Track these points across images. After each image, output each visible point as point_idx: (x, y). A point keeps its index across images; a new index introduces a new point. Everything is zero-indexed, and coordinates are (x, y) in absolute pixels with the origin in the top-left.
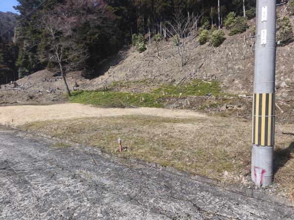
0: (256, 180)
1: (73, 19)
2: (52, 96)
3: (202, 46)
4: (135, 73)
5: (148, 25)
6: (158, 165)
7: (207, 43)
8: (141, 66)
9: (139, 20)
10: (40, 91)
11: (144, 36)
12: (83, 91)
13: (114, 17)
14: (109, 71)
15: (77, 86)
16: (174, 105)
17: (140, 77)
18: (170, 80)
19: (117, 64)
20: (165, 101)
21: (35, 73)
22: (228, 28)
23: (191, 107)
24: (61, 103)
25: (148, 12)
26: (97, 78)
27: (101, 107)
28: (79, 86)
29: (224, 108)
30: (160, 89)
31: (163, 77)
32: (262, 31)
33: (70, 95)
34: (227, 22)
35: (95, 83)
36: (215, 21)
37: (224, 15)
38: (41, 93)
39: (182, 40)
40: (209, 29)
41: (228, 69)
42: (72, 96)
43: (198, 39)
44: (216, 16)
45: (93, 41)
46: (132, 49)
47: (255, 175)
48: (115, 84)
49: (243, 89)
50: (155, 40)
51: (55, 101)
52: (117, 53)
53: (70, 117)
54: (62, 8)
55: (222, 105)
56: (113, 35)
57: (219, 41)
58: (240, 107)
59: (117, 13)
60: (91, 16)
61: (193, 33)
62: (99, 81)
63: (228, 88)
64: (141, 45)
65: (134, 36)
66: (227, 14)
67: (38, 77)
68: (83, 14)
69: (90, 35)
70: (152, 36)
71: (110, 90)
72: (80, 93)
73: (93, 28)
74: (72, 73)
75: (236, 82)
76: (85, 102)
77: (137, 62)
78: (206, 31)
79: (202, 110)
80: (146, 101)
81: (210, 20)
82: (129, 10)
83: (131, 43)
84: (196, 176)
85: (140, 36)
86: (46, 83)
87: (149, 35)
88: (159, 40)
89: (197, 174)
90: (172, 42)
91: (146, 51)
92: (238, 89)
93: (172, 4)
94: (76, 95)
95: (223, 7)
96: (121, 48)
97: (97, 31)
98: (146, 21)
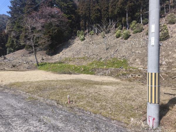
0: (150, 124)
1: (42, 21)
2: (27, 66)
3: (118, 39)
4: (78, 53)
5: (86, 26)
6: (92, 113)
7: (121, 37)
8: (82, 49)
9: (81, 23)
10: (19, 63)
11: (84, 31)
12: (46, 63)
13: (67, 20)
14: (63, 51)
15: (43, 60)
16: (101, 73)
17: (81, 56)
18: (99, 58)
19: (68, 47)
20: (96, 71)
21: (17, 51)
22: (132, 29)
23: (111, 75)
24: (32, 70)
25: (87, 18)
26: (55, 55)
27: (57, 73)
28: (44, 60)
29: (130, 76)
30: (93, 63)
32: (152, 38)
33: (38, 65)
34: (132, 26)
35: (54, 58)
36: (125, 25)
37: (130, 22)
38: (20, 64)
39: (106, 35)
40: (121, 29)
41: (132, 53)
42: (39, 66)
43: (115, 35)
44: (125, 22)
45: (54, 34)
46: (77, 38)
47: (149, 121)
48: (66, 59)
49: (141, 64)
50: (91, 34)
51: (29, 69)
52: (68, 41)
53: (38, 80)
54: (36, 14)
55: (129, 74)
56: (66, 31)
57: (127, 37)
58: (139, 75)
59: (69, 18)
60: (53, 19)
61: (112, 31)
62: (57, 57)
63: (132, 64)
64: (82, 37)
65: (78, 32)
66: (132, 21)
67: (19, 53)
68: (49, 18)
69: (52, 30)
70: (89, 32)
71: (63, 63)
72: (45, 64)
73: (54, 26)
74: (40, 52)
75: (137, 60)
76: (47, 70)
77: (80, 47)
78: (120, 30)
79: (117, 77)
80: (84, 70)
81: (122, 24)
82: (76, 17)
83: (76, 35)
84: (115, 121)
85: (82, 32)
86: (24, 58)
87: (87, 31)
88: (93, 34)
89: (115, 120)
90: (100, 36)
91: (85, 40)
92: (138, 64)
93: (101, 14)
94: (42, 65)
95: (129, 18)
96: (70, 38)
97: (56, 28)
98: (85, 24)
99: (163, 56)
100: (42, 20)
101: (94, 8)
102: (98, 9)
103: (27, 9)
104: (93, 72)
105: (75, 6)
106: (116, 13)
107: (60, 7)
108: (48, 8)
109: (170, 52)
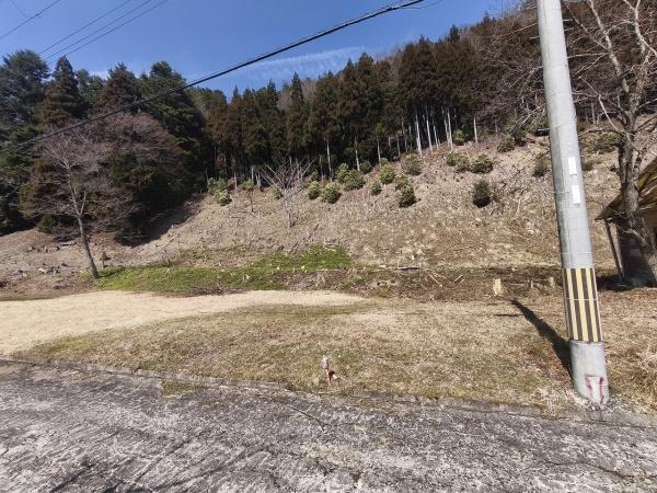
0: (592, 395)
1: (105, 148)
2: (52, 280)
3: (313, 202)
4: (216, 235)
5: (232, 167)
7: (319, 198)
8: (226, 225)
9: (218, 160)
10: (21, 272)
11: (226, 181)
12: (122, 268)
13: (179, 151)
14: (169, 232)
15: (106, 258)
17: (227, 243)
18: (276, 247)
19: (183, 221)
20: (284, 279)
21: (6, 237)
22: (342, 181)
23: (327, 286)
24: (77, 292)
25: (229, 148)
26: (147, 245)
28: (109, 259)
29: (374, 285)
30: (264, 261)
31: (264, 243)
32: (573, 187)
33: (97, 275)
34: (339, 174)
35: (143, 253)
36: (325, 172)
37: (335, 165)
38: (25, 275)
39: (285, 192)
40: (319, 180)
41: (352, 232)
42: (100, 278)
43: (306, 192)
44: (326, 165)
45: (142, 184)
46: (208, 198)
47: (590, 387)
48: (184, 254)
50: (244, 189)
51: (61, 289)
52: (182, 204)
55: (370, 280)
56: (176, 177)
57: (334, 198)
58: (393, 282)
59: (185, 146)
60: (139, 146)
61: (298, 183)
62: (152, 250)
63: (358, 256)
64: (223, 195)
65: (211, 182)
66: (338, 164)
67: (14, 243)
68: (125, 141)
69: (137, 174)
70: (238, 183)
71: (177, 264)
72: (118, 271)
73: (142, 164)
75: (366, 249)
76: (135, 287)
77: (218, 220)
78: (315, 182)
79: (346, 289)
80: (252, 280)
81: (319, 169)
82: (202, 144)
83: (205, 190)
85: (221, 182)
86: (34, 255)
87: (234, 180)
88: (251, 190)
90: (270, 193)
91: (231, 204)
92: (371, 258)
93: (268, 144)
94: (110, 275)
95: (334, 156)
96: (188, 197)
97: (150, 168)
98: (229, 163)
99: (412, 238)
100: (102, 145)
101: (251, 128)
102: (260, 131)
103: (48, 111)
104: (278, 282)
105: (198, 117)
106: (304, 144)
107: (158, 116)
108: (121, 114)
109: (424, 230)
